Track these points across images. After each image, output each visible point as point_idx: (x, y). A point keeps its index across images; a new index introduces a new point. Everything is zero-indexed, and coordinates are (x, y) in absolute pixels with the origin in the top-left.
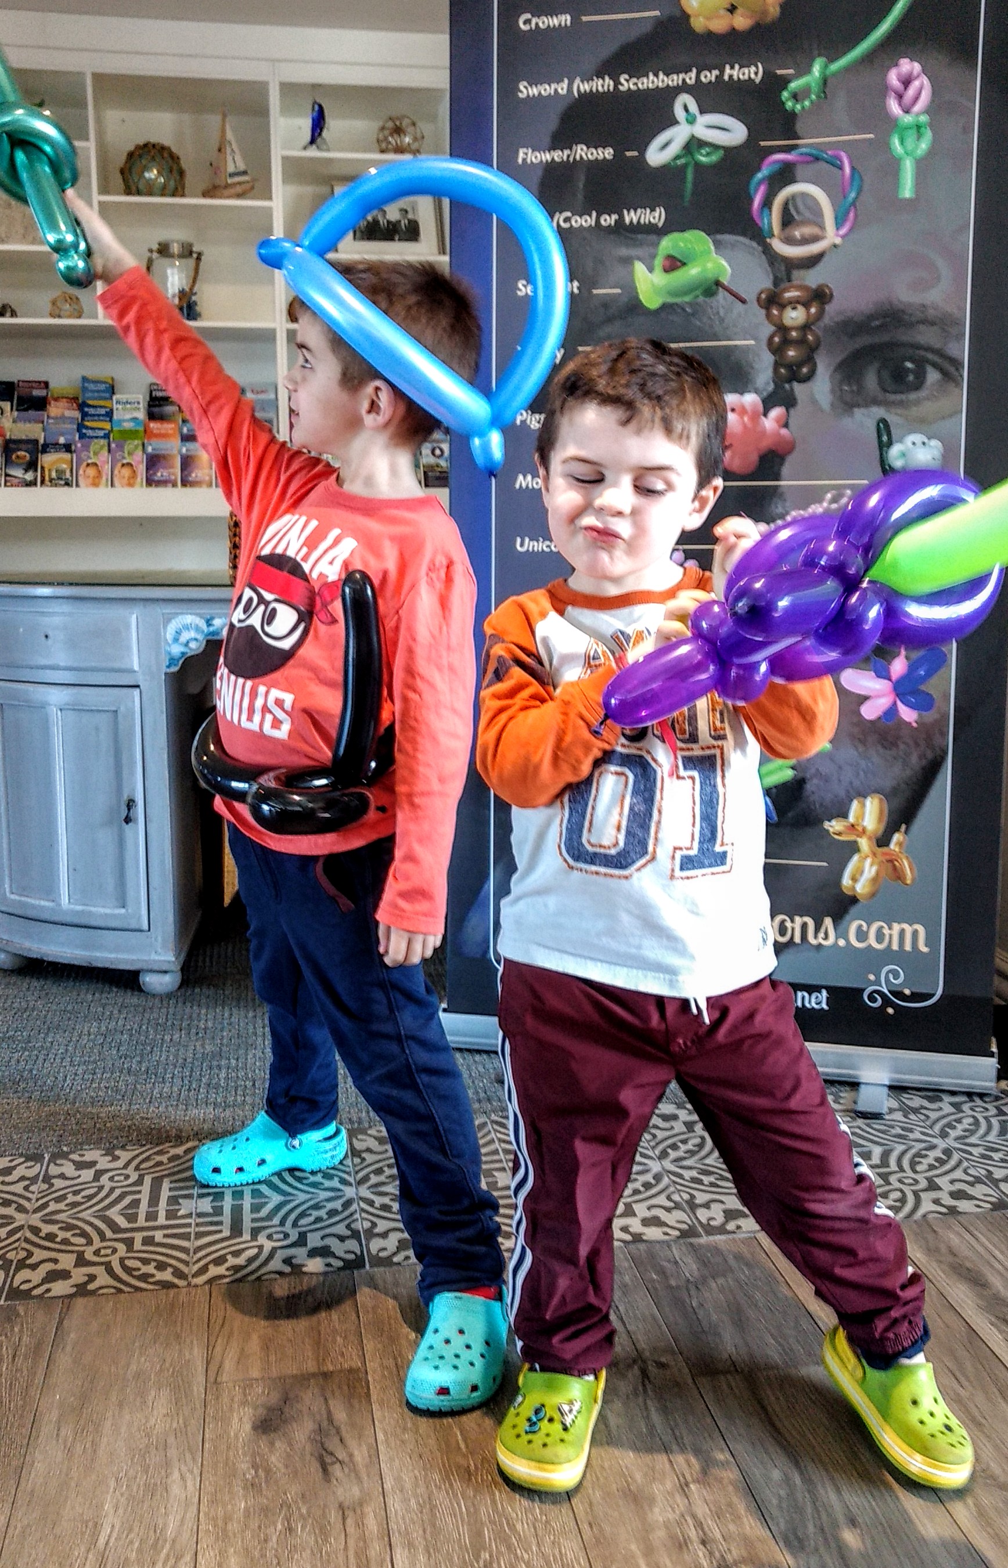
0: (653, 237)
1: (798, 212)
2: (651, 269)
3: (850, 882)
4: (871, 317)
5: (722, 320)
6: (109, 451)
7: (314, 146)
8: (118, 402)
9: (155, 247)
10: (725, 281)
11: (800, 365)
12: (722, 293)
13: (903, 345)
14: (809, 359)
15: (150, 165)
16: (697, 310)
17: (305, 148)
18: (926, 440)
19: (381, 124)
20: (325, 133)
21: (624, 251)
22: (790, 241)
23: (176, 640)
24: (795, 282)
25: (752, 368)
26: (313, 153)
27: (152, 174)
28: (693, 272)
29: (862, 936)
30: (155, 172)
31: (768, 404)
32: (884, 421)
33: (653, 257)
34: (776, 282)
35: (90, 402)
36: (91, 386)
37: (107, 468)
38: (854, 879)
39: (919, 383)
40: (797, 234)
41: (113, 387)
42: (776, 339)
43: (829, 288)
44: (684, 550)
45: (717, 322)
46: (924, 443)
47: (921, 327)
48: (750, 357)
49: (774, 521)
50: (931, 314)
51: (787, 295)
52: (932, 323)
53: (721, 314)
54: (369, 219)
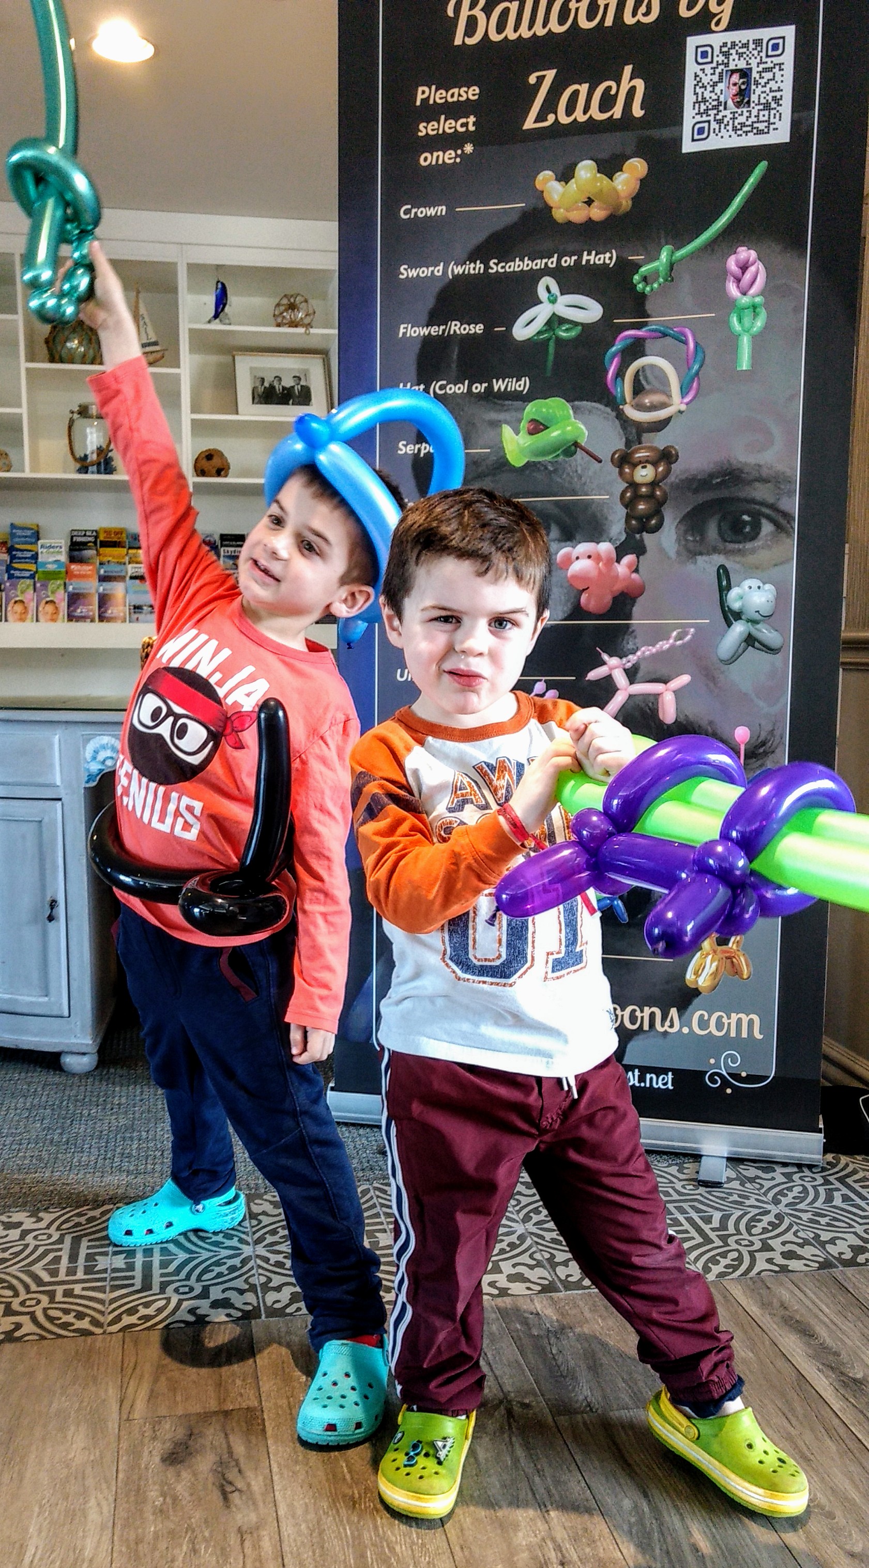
0: (518, 404)
1: (648, 383)
2: (517, 432)
3: (693, 977)
4: (712, 476)
5: (580, 477)
6: (35, 590)
7: (217, 320)
8: (42, 546)
9: (76, 409)
10: (583, 442)
11: (649, 517)
12: (580, 453)
13: (739, 500)
14: (657, 512)
15: (72, 336)
16: (557, 469)
17: (209, 322)
18: (761, 585)
19: (277, 301)
20: (227, 309)
21: (493, 416)
22: (640, 407)
23: (94, 758)
24: (645, 444)
25: (606, 519)
26: (216, 326)
27: (73, 344)
28: (554, 434)
29: (703, 1024)
30: (76, 342)
31: (621, 552)
32: (722, 567)
33: (520, 421)
34: (628, 443)
35: (18, 546)
36: (19, 533)
37: (32, 605)
38: (697, 974)
39: (756, 533)
40: (647, 401)
41: (38, 532)
42: (628, 494)
43: (675, 449)
44: (546, 681)
45: (576, 479)
46: (759, 588)
47: (757, 484)
48: (605, 510)
49: (626, 656)
50: (765, 472)
51: (637, 455)
52: (765, 481)
53: (579, 472)
54: (266, 384)
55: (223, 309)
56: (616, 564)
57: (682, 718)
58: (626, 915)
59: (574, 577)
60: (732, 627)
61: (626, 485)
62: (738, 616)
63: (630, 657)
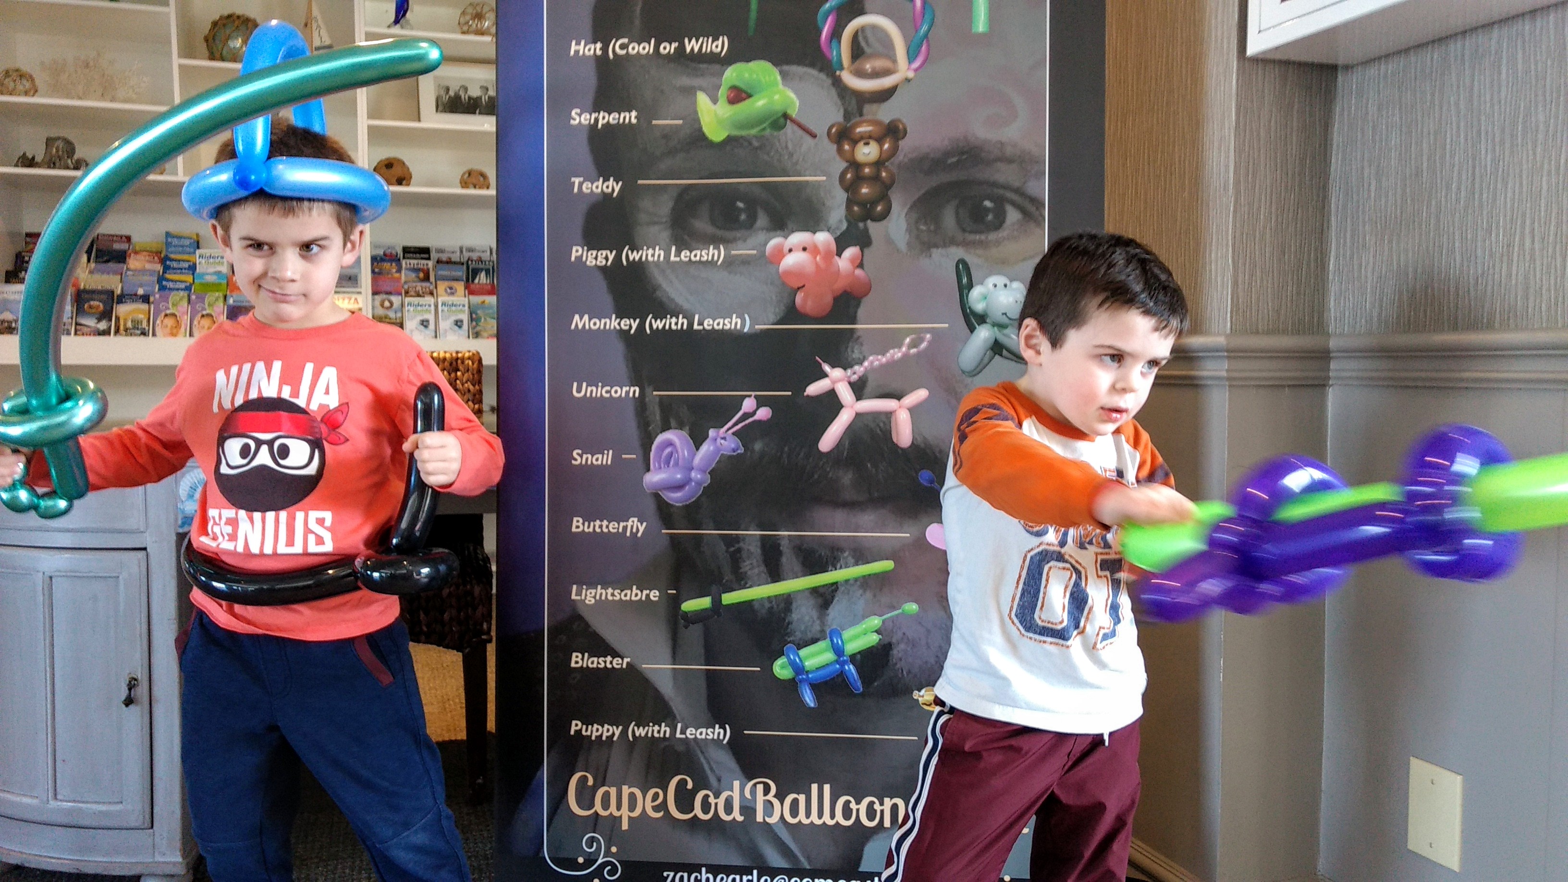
0: (717, 67)
1: (868, 45)
2: (715, 101)
4: (947, 154)
5: (791, 155)
6: (189, 302)
7: (398, 26)
8: (202, 257)
12: (790, 127)
13: (981, 183)
15: (235, 34)
16: (764, 144)
17: (389, 27)
19: (462, 10)
20: (408, 14)
21: (685, 81)
22: (861, 74)
23: (190, 497)
24: (867, 117)
25: (823, 204)
26: (397, 31)
27: (236, 43)
28: (759, 104)
30: (240, 40)
31: (842, 244)
32: (962, 261)
33: (718, 87)
34: (847, 116)
35: (172, 256)
36: (175, 241)
37: (186, 319)
39: (999, 223)
40: (868, 67)
41: (198, 243)
42: (849, 176)
43: (902, 123)
44: (756, 397)
45: (786, 157)
46: (1005, 286)
47: (999, 165)
48: (822, 194)
49: (851, 367)
50: (1009, 151)
51: (859, 130)
52: (1010, 161)
53: (790, 148)
54: (452, 93)
55: (404, 15)
56: (837, 258)
57: (919, 440)
58: (859, 684)
59: (788, 273)
60: (975, 332)
62: (982, 319)
63: (856, 368)
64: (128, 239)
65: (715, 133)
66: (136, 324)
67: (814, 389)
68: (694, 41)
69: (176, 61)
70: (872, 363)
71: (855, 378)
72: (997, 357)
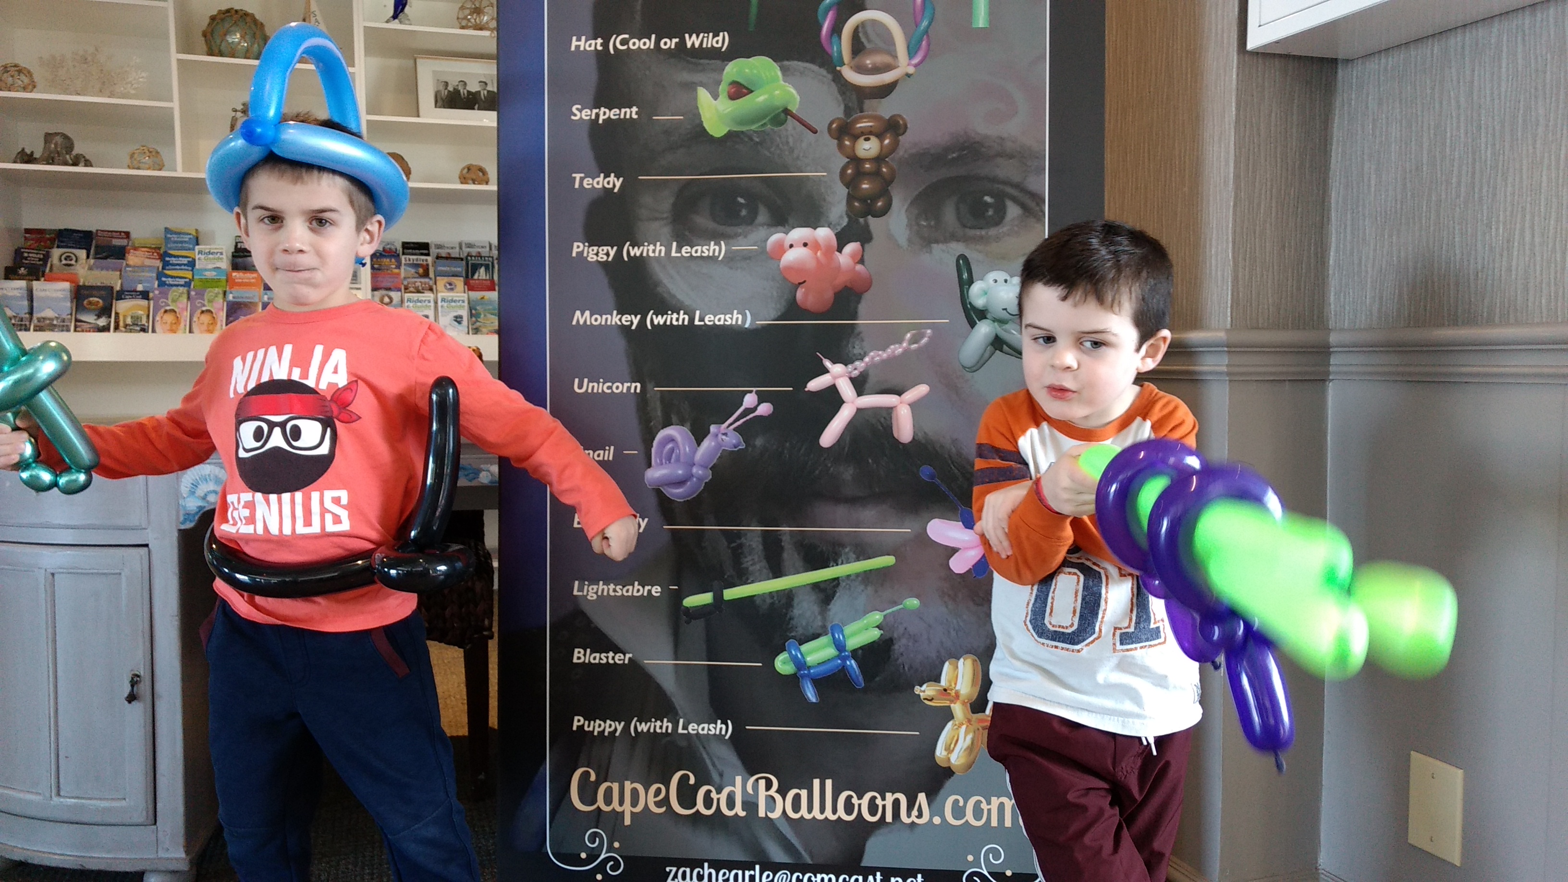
0: (717, 62)
1: (869, 41)
2: (715, 96)
3: (944, 753)
4: (947, 149)
5: (792, 150)
6: (189, 298)
7: (396, 21)
8: (200, 252)
9: (240, 107)
10: (794, 108)
11: (874, 198)
12: (790, 122)
13: (981, 178)
14: (884, 192)
15: (232, 29)
16: (764, 140)
17: (387, 22)
19: (460, 5)
20: (407, 10)
21: (686, 76)
22: (861, 69)
23: (192, 493)
24: (868, 112)
25: (824, 200)
26: (395, 25)
27: (235, 38)
28: (759, 99)
29: (958, 812)
30: (238, 35)
31: (842, 240)
32: (963, 257)
33: (719, 83)
34: (848, 111)
35: (173, 252)
36: (174, 237)
37: (185, 315)
38: (949, 750)
39: (999, 218)
40: (869, 62)
41: (197, 238)
42: (849, 171)
43: (903, 119)
44: (757, 392)
45: (787, 153)
46: (1006, 281)
47: (999, 160)
48: (823, 191)
49: (852, 362)
50: (1010, 146)
51: (859, 125)
52: (1011, 156)
53: (791, 144)
54: (451, 88)
55: (402, 10)
56: (837, 253)
57: (920, 435)
58: (861, 678)
59: (790, 268)
60: (976, 327)
61: (847, 160)
62: (982, 314)
63: (857, 363)
64: (127, 234)
65: (716, 127)
66: (136, 319)
67: (815, 384)
68: (694, 36)
69: (175, 56)
70: (873, 358)
71: (856, 373)
72: (998, 351)
